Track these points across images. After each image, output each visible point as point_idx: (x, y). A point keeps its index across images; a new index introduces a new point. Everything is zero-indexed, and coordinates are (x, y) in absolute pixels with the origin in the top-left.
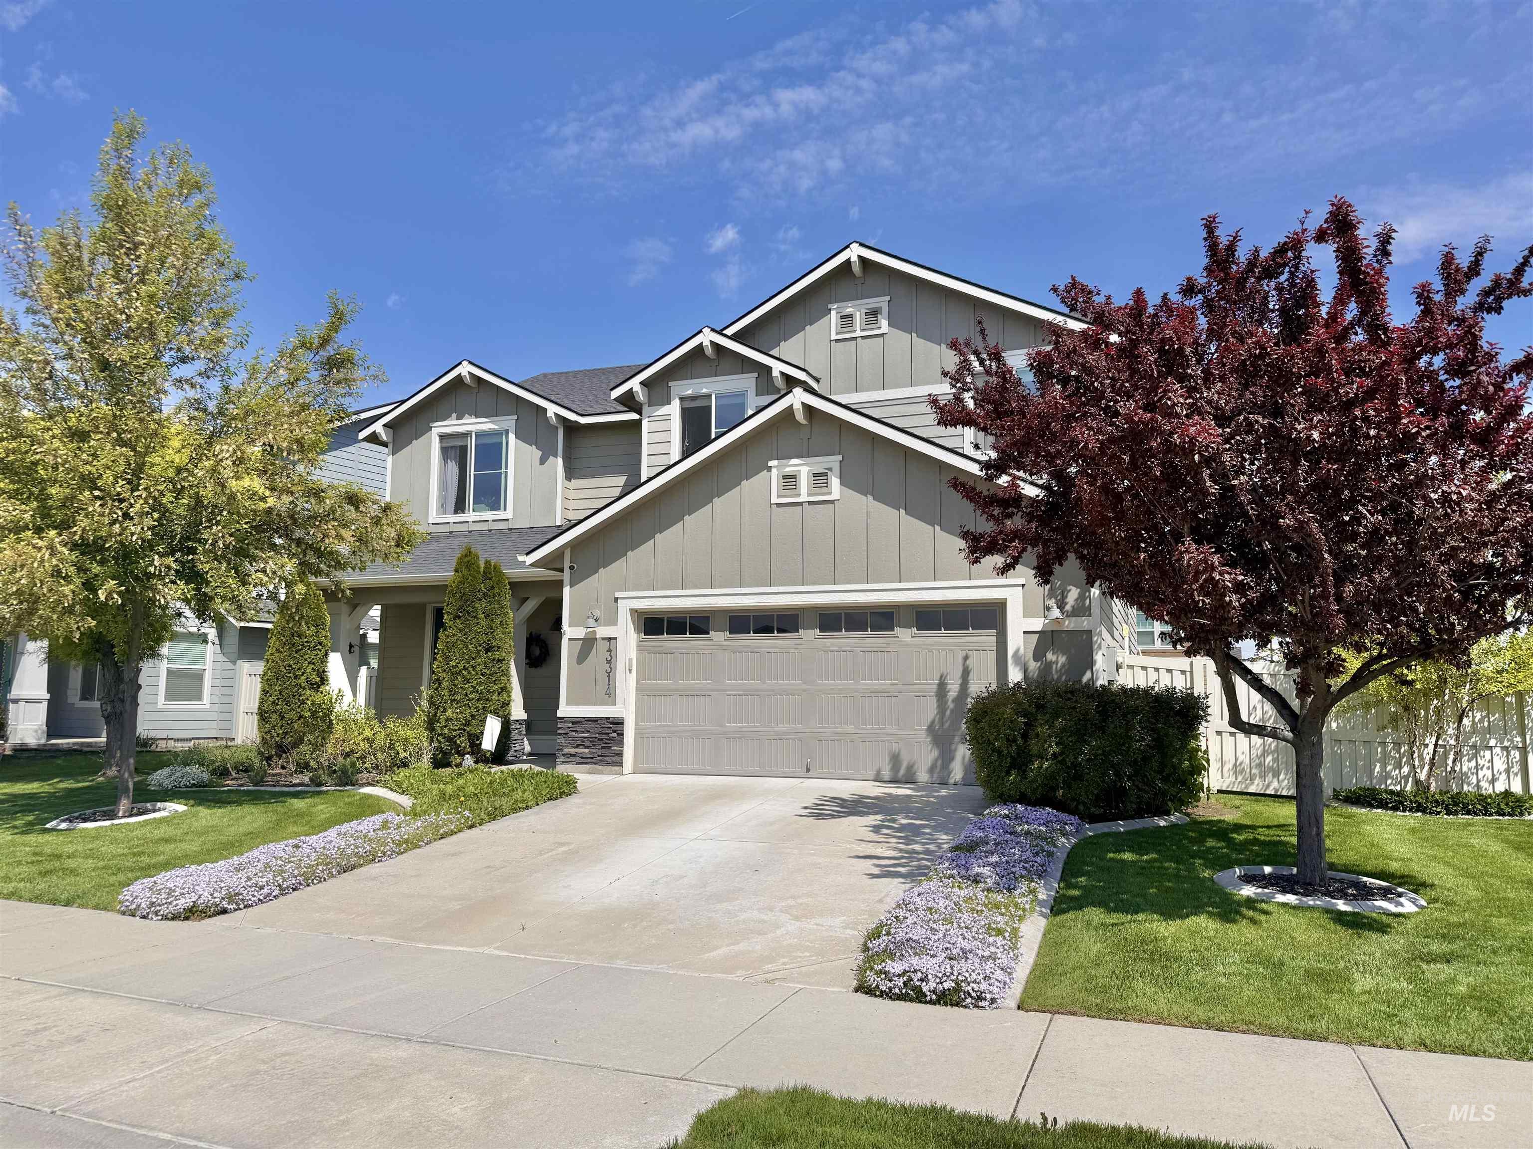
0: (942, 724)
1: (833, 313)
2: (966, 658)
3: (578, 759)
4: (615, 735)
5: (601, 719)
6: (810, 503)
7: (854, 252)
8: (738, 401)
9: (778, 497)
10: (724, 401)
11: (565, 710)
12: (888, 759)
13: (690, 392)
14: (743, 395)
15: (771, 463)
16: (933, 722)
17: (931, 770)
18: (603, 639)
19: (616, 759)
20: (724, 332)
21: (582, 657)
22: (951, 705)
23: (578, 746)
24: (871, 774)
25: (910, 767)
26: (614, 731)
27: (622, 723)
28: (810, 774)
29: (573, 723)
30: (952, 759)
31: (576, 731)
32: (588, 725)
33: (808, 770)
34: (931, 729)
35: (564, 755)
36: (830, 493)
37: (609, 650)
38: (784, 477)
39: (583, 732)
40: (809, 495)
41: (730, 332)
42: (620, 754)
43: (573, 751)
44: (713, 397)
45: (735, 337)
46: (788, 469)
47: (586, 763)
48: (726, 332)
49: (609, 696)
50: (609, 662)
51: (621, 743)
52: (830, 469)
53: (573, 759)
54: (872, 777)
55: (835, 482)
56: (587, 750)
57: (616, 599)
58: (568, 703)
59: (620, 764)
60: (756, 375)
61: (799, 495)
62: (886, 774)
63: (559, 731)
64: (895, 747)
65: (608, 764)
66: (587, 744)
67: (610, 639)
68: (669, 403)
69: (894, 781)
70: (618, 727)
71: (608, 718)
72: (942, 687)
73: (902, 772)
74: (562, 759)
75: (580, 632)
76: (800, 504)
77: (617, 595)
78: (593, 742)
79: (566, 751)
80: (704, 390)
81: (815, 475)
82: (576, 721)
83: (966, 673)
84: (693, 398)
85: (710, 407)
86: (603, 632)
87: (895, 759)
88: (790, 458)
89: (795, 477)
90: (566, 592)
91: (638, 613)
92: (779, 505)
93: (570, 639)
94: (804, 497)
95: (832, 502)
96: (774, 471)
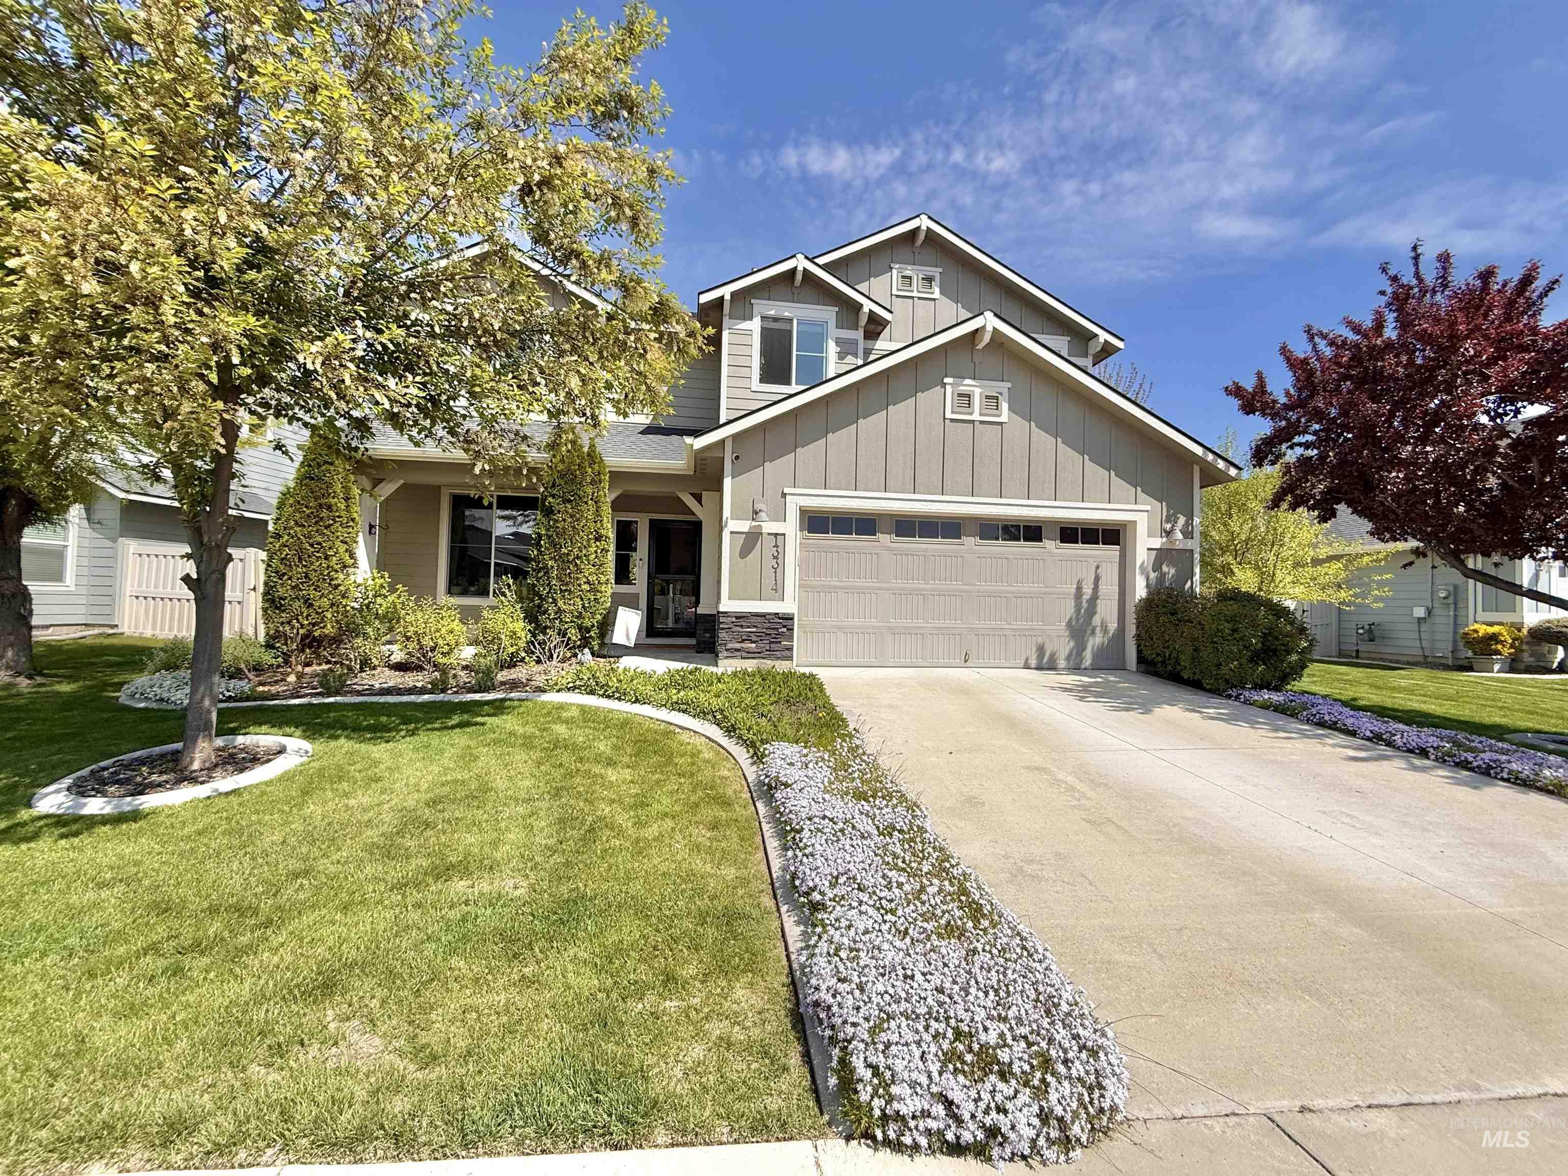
0: (1078, 619)
2: (1098, 567)
3: (744, 654)
4: (785, 630)
5: (770, 614)
6: (982, 422)
7: (924, 223)
9: (953, 412)
11: (727, 605)
12: (1034, 649)
15: (946, 380)
16: (1071, 619)
17: (1068, 658)
18: (769, 534)
19: (786, 653)
21: (745, 551)
22: (1085, 605)
23: (743, 641)
24: (1022, 662)
25: (1052, 656)
26: (784, 626)
27: (792, 619)
28: (968, 664)
29: (737, 618)
30: (1085, 649)
31: (742, 626)
32: (754, 620)
33: (966, 661)
34: (1069, 624)
35: (727, 650)
36: (999, 416)
37: (776, 546)
38: (960, 395)
39: (749, 627)
40: (981, 415)
42: (790, 649)
43: (738, 646)
44: (795, 322)
46: (962, 388)
47: (753, 658)
49: (778, 592)
50: (776, 558)
51: (791, 638)
52: (1001, 394)
53: (739, 654)
54: (1022, 665)
55: (1005, 406)
56: (754, 645)
57: (784, 495)
58: (731, 598)
59: (789, 658)
61: (971, 414)
62: (1033, 661)
63: (722, 626)
64: (1040, 640)
65: (778, 658)
66: (754, 638)
67: (777, 535)
68: (751, 319)
69: (1039, 668)
70: (789, 622)
71: (777, 614)
72: (1079, 589)
73: (1046, 662)
74: (725, 654)
75: (744, 526)
76: (973, 422)
77: (785, 491)
78: (760, 637)
79: (730, 646)
80: (787, 314)
81: (987, 397)
82: (740, 617)
83: (1097, 579)
85: (790, 332)
86: (769, 527)
87: (1041, 650)
88: (964, 378)
89: (969, 396)
90: (727, 482)
91: (803, 512)
92: (952, 420)
93: (732, 533)
94: (976, 416)
95: (1001, 424)
96: (949, 388)
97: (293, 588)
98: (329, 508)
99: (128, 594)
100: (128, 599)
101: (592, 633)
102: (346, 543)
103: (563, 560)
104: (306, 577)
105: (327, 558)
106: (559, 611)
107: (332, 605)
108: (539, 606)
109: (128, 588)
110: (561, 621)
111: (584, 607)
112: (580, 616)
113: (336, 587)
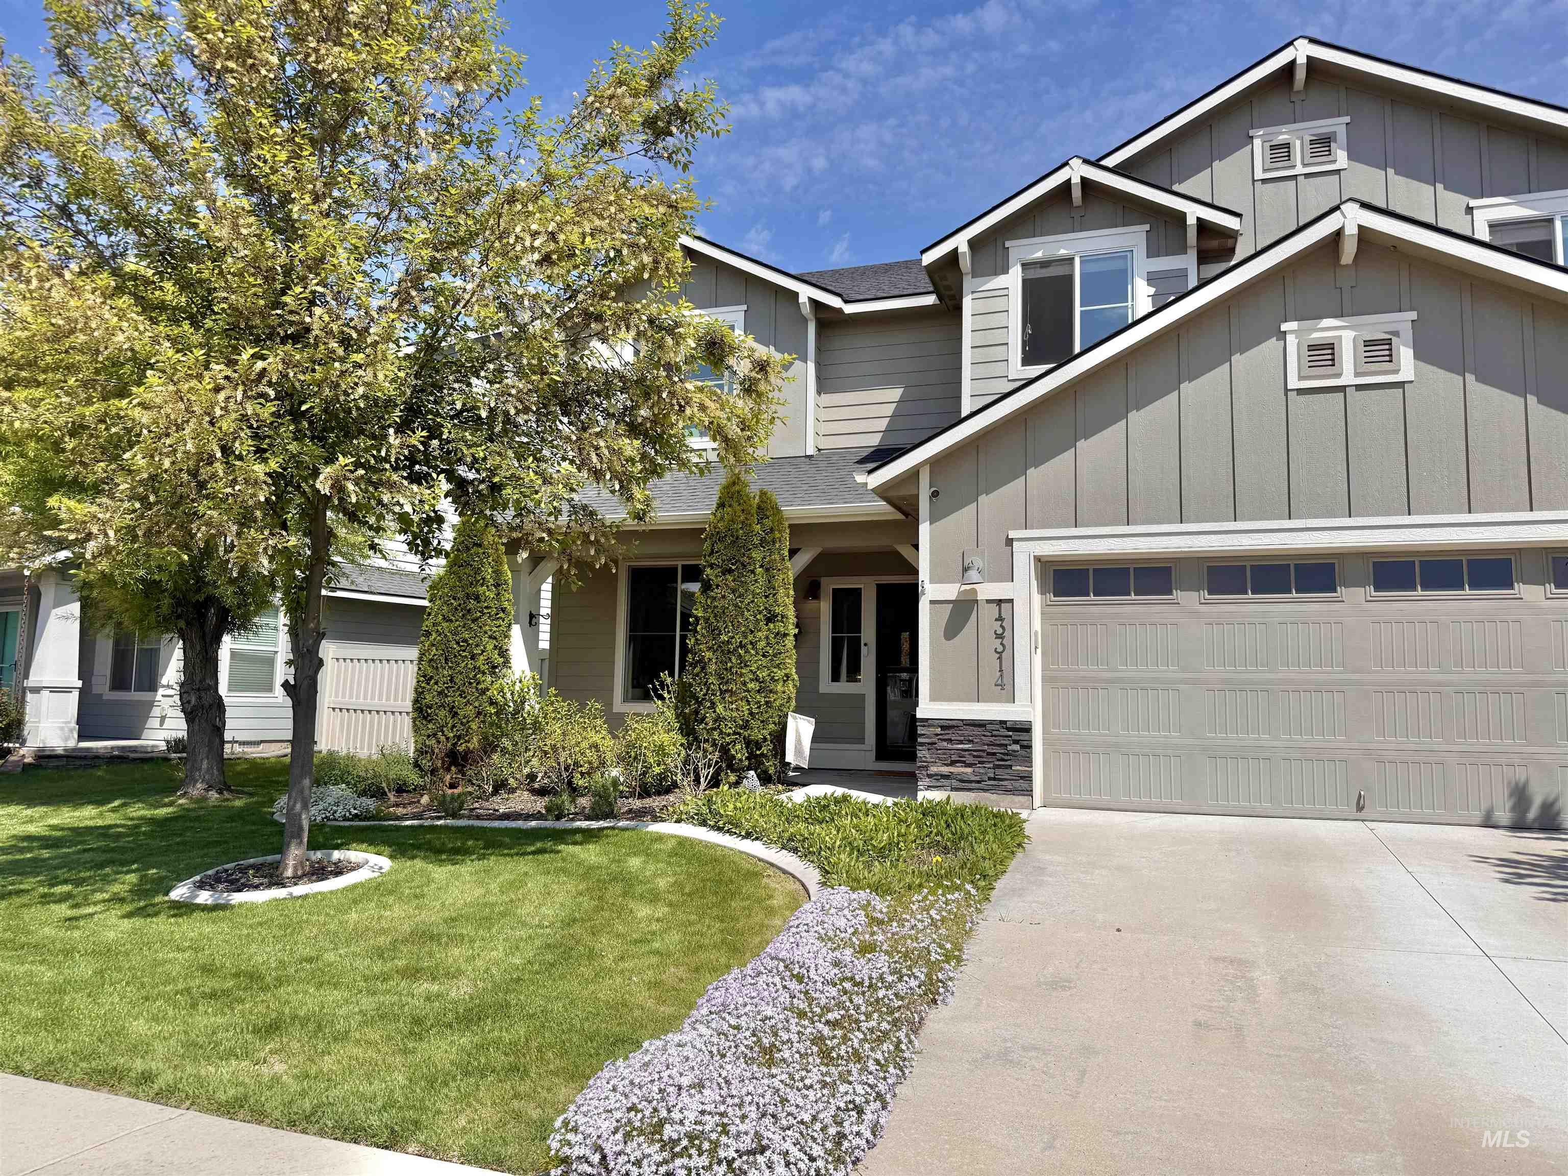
1: (1257, 142)
3: (955, 783)
4: (1017, 747)
5: (992, 722)
6: (1359, 387)
7: (1302, 51)
8: (1117, 265)
9: (1301, 378)
10: (1093, 268)
11: (926, 708)
12: (1506, 793)
13: (1039, 254)
14: (1124, 256)
15: (1284, 327)
18: (988, 601)
19: (1022, 784)
20: (1103, 163)
21: (954, 628)
23: (953, 763)
24: (1477, 816)
25: (1549, 806)
26: (1016, 742)
27: (1029, 730)
28: (1365, 814)
29: (940, 727)
31: (950, 741)
32: (969, 731)
33: (1360, 808)
35: (929, 776)
36: (1397, 372)
37: (1000, 619)
38: (1311, 348)
39: (961, 742)
40: (1357, 374)
41: (1110, 162)
42: (1028, 778)
43: (945, 770)
44: (1077, 261)
45: (1119, 170)
46: (1315, 335)
47: (969, 790)
48: (1106, 162)
49: (1002, 687)
50: (1000, 636)
51: (1028, 760)
52: (1396, 334)
53: (947, 782)
54: (1478, 820)
55: (1405, 355)
56: (969, 770)
57: (1010, 542)
58: (934, 698)
59: (1029, 792)
60: (1147, 227)
61: (1339, 376)
62: (1504, 815)
63: (920, 740)
64: (1521, 775)
65: (1008, 791)
66: (970, 760)
67: (999, 602)
68: (1005, 270)
69: (1518, 826)
70: (1023, 736)
71: (1005, 722)
73: (1532, 814)
74: (927, 781)
75: (950, 591)
76: (1342, 389)
77: (1012, 534)
78: (979, 758)
79: (934, 769)
80: (1063, 252)
81: (1367, 343)
82: (948, 726)
84: (1044, 264)
85: (1070, 278)
86: (988, 591)
88: (1321, 317)
89: (1331, 346)
90: (924, 530)
91: (1042, 563)
92: (1300, 392)
93: (932, 602)
94: (1348, 378)
95: (1401, 385)
96: (1290, 338)
97: (440, 693)
98: (477, 598)
99: (326, 705)
100: (326, 711)
101: (764, 750)
102: (495, 638)
103: (724, 651)
104: (451, 681)
105: (473, 657)
106: (718, 719)
107: (479, 713)
108: (697, 712)
109: (327, 700)
110: (721, 733)
111: (751, 714)
112: (746, 726)
113: (484, 692)
